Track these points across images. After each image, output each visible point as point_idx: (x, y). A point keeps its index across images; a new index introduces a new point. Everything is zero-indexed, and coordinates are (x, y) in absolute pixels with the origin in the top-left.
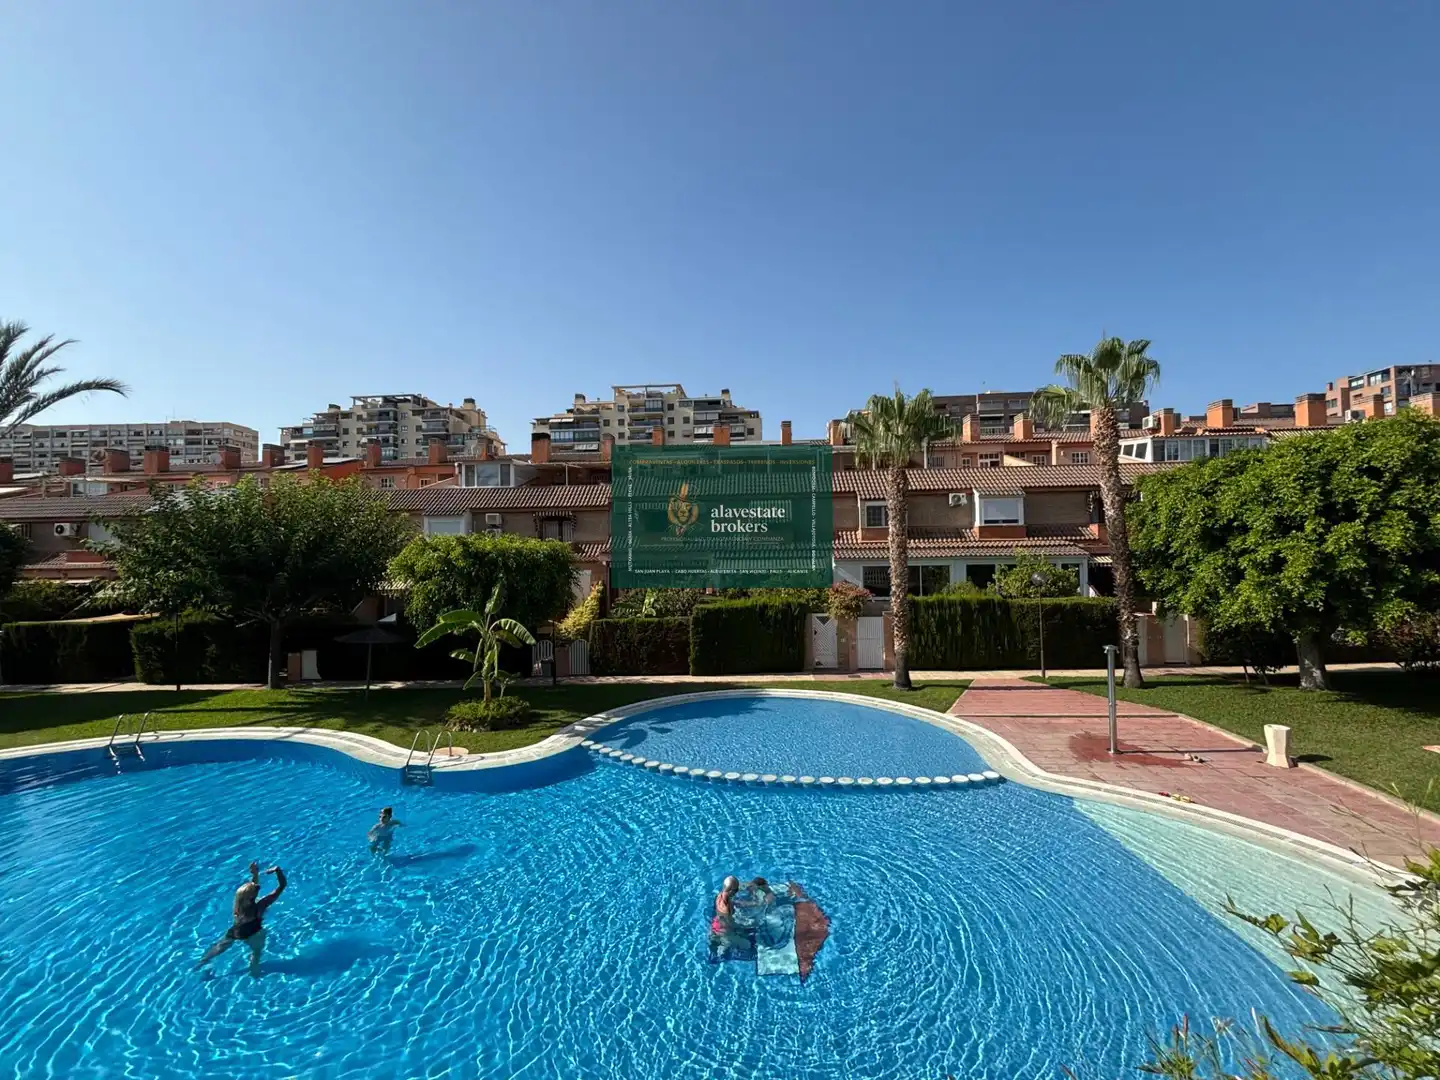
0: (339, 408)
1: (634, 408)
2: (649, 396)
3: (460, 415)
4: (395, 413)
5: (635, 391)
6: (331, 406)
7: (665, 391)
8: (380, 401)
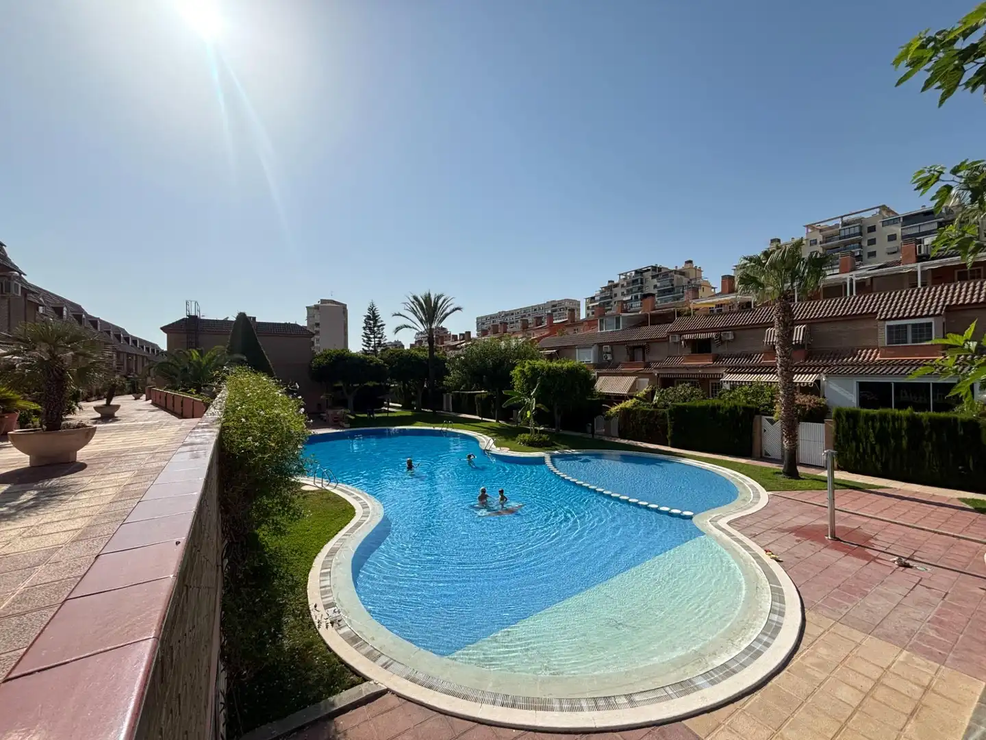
0: (613, 282)
1: (827, 239)
2: (844, 224)
3: (682, 273)
4: (642, 279)
5: (831, 224)
6: (609, 282)
7: (867, 215)
8: (633, 273)
